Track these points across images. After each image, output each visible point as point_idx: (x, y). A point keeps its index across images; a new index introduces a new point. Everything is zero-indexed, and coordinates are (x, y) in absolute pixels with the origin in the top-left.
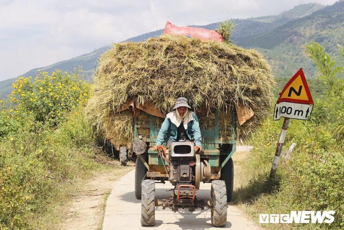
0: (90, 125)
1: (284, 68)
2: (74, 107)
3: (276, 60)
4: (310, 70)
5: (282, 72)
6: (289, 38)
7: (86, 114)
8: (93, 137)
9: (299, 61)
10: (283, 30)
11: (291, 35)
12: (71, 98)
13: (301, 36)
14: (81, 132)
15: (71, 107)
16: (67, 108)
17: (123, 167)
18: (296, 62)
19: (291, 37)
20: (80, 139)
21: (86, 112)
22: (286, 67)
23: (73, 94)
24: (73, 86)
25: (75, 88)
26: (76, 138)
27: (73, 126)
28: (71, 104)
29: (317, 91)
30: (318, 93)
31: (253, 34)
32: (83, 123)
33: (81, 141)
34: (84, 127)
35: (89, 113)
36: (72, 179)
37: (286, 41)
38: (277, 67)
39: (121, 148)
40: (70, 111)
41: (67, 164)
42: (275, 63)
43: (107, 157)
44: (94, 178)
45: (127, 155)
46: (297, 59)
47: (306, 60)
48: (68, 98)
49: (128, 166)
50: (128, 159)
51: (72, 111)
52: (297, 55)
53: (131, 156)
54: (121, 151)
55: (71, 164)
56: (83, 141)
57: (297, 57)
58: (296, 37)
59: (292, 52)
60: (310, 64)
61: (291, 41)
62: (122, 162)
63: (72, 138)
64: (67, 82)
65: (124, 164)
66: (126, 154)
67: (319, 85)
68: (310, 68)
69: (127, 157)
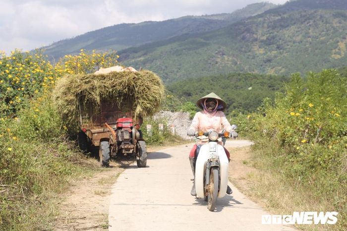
0: (60, 113)
1: (236, 63)
2: (37, 91)
3: (229, 56)
4: (262, 66)
5: (235, 68)
6: (242, 35)
7: (54, 99)
8: (62, 128)
9: (251, 57)
10: (236, 27)
11: (243, 32)
12: (34, 82)
13: (253, 34)
14: (48, 121)
15: (33, 92)
16: (28, 94)
17: (105, 168)
18: (248, 58)
19: (244, 34)
20: (47, 130)
21: (55, 96)
22: (238, 63)
23: (36, 76)
24: (36, 68)
25: (38, 70)
26: (42, 129)
27: (37, 113)
28: (33, 89)
29: (270, 87)
30: (271, 88)
31: (207, 30)
32: (50, 110)
33: (47, 133)
34: (52, 115)
35: (58, 97)
36: (39, 192)
37: (239, 38)
38: (230, 63)
39: (103, 143)
40: (33, 96)
41: (32, 169)
42: (228, 58)
43: (81, 153)
44: (72, 188)
45: (110, 153)
46: (249, 55)
47: (258, 57)
48: (29, 81)
49: (112, 167)
50: (111, 158)
51: (35, 96)
52: (250, 51)
53: (115, 154)
54: (103, 147)
55: (38, 169)
56: (50, 134)
57: (249, 53)
58: (248, 34)
59: (245, 48)
60: (261, 60)
61: (244, 38)
62: (103, 161)
63: (37, 129)
64: (28, 62)
65: (106, 164)
66: (109, 151)
67: (272, 80)
68: (261, 64)
69: (110, 156)
